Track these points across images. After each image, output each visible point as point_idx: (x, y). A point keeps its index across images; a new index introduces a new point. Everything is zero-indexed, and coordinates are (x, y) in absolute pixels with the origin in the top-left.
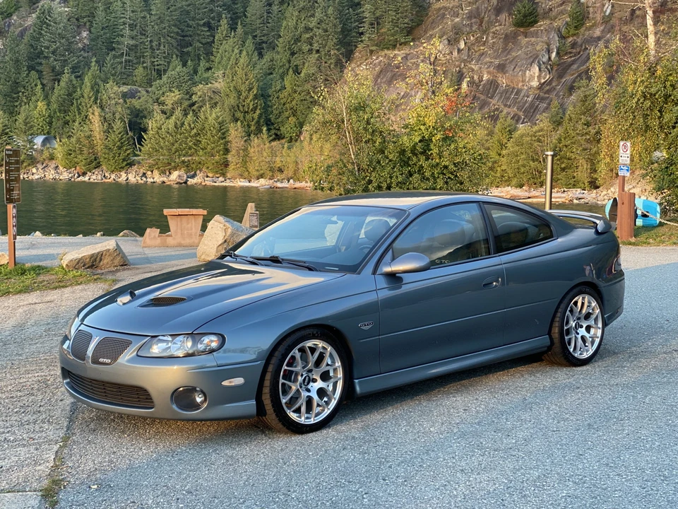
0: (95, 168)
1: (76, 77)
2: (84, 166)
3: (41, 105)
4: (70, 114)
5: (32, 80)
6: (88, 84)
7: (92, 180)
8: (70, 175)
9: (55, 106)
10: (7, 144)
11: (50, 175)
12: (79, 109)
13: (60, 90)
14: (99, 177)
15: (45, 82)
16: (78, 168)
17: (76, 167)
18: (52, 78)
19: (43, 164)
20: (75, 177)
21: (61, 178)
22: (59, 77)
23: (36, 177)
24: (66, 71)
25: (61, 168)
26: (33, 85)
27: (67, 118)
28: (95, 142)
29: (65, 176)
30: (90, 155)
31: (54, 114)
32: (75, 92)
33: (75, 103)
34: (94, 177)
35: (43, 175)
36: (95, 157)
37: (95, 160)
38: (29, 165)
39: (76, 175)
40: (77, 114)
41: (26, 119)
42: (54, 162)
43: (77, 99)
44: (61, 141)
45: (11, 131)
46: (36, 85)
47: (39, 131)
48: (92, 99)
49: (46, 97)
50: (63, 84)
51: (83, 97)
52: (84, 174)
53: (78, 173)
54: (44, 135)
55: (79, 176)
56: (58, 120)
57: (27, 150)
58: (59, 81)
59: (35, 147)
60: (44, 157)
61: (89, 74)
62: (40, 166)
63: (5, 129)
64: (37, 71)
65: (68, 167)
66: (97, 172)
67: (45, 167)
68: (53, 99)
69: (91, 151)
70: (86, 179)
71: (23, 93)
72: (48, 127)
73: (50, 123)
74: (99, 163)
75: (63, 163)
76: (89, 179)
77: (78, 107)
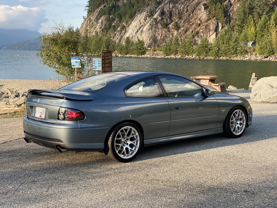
0: (272, 54)
1: (268, 16)
2: (267, 54)
3: (253, 29)
4: (264, 32)
5: (249, 19)
6: (273, 19)
7: (270, 60)
8: (261, 58)
9: (258, 29)
10: (237, 45)
11: (253, 58)
12: (268, 30)
13: (261, 22)
14: (274, 58)
15: (255, 19)
16: (265, 54)
17: (264, 54)
18: (258, 17)
19: (250, 53)
20: (263, 58)
21: (257, 59)
22: (261, 17)
23: (247, 58)
24: (264, 14)
25: (258, 55)
26: (250, 20)
27: (263, 33)
28: (273, 43)
29: (259, 58)
30: (270, 49)
31: (258, 32)
32: (267, 23)
33: (267, 27)
34: (271, 58)
35: (250, 58)
36: (272, 50)
37: (272, 51)
38: (245, 54)
39: (264, 58)
40: (267, 32)
41: (245, 35)
42: (255, 52)
43: (268, 26)
44: (258, 43)
45: (239, 40)
46: (251, 21)
47: (251, 39)
48: (274, 25)
49: (255, 25)
50: (262, 19)
51: (270, 24)
52: (267, 57)
53: (265, 57)
54: (253, 41)
55: (265, 58)
56: (259, 35)
57: (245, 48)
58: (261, 18)
59: (248, 46)
60: (251, 50)
61: (274, 14)
62: (249, 54)
63: (237, 39)
64: (252, 15)
65: (260, 54)
66: (272, 56)
67: (251, 54)
68: (258, 26)
69: (271, 47)
70: (268, 59)
71: (246, 24)
72: (255, 38)
73: (256, 36)
74: (274, 52)
75: (259, 52)
76: (269, 59)
77: (268, 29)
